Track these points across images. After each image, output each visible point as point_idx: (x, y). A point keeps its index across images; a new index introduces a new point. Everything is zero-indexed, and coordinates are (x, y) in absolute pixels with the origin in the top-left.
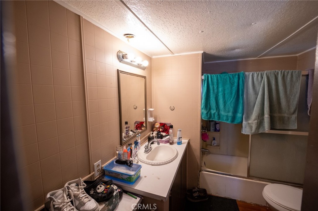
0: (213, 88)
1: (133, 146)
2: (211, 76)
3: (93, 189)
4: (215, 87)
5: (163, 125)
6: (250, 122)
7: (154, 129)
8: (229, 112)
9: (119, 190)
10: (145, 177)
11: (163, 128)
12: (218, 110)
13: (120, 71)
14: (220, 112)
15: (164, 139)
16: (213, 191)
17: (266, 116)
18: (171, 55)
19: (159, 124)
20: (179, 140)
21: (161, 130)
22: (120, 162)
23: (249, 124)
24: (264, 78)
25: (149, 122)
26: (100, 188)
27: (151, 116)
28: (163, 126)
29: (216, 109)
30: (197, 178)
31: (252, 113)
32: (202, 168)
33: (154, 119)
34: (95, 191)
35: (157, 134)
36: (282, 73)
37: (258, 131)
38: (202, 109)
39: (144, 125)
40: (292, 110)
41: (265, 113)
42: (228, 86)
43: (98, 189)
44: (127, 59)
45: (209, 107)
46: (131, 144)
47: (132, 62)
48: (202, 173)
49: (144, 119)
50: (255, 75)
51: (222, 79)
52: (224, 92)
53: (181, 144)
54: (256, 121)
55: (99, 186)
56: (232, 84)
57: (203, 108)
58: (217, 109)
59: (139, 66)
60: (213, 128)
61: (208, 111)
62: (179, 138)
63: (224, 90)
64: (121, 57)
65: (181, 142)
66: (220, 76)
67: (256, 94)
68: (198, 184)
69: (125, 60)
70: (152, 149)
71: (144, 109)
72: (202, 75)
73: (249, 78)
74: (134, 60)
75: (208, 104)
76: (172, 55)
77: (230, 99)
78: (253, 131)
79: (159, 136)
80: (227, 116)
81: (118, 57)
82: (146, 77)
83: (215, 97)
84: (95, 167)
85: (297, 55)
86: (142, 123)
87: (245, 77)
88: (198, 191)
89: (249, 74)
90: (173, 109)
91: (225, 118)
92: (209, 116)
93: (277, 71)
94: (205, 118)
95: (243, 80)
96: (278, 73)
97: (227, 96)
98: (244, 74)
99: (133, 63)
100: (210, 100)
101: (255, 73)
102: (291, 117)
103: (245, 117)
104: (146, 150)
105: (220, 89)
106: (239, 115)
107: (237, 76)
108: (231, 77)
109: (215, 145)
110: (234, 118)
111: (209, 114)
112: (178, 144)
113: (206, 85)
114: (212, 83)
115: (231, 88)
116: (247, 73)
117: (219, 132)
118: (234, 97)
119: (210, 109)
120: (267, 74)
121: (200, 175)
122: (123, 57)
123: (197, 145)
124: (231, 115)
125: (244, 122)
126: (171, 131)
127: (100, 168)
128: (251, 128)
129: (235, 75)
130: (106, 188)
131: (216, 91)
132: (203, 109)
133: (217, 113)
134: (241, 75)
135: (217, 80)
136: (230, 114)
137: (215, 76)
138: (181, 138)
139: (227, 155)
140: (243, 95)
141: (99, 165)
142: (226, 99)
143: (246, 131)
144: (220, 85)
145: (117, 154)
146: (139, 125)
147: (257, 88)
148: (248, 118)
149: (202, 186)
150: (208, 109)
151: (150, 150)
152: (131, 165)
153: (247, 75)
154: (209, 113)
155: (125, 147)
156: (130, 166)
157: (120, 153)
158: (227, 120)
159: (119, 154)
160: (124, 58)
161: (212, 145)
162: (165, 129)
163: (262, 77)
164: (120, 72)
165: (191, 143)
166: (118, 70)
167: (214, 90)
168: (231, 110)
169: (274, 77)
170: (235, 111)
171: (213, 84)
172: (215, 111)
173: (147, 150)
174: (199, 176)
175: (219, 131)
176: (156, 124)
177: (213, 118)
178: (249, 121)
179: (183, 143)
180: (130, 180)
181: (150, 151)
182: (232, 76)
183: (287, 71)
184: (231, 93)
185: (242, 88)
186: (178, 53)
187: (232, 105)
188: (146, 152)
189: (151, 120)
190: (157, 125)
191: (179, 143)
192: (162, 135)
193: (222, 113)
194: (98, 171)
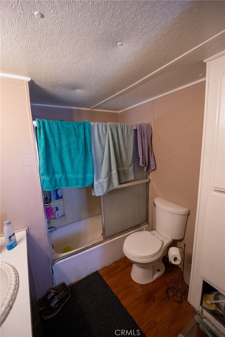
0: (54, 141)
2: (48, 122)
4: (57, 140)
6: (100, 181)
8: (78, 173)
12: (64, 173)
14: (68, 175)
17: (114, 172)
20: (10, 240)
23: (100, 183)
24: (108, 132)
29: (61, 172)
31: (101, 170)
36: (121, 126)
37: (109, 189)
38: (41, 175)
41: (112, 169)
42: (73, 139)
45: (52, 172)
48: (56, 266)
50: (100, 126)
51: (65, 129)
52: (69, 147)
54: (106, 179)
56: (78, 136)
57: (43, 173)
58: (63, 172)
60: (54, 195)
61: (51, 176)
62: (10, 237)
63: (69, 145)
65: (15, 242)
66: (61, 123)
67: (103, 149)
68: (53, 283)
72: (34, 119)
73: (94, 129)
75: (50, 166)
77: (78, 156)
78: (105, 191)
80: (77, 179)
83: (58, 154)
85: (119, 112)
87: (91, 128)
88: (56, 293)
89: (94, 124)
91: (74, 182)
92: (54, 184)
93: (117, 123)
94: (48, 189)
95: (89, 131)
96: (118, 126)
97: (73, 152)
98: (89, 124)
100: (51, 160)
101: (100, 124)
103: (96, 177)
105: (64, 143)
106: (89, 175)
107: (82, 126)
108: (76, 127)
109: (60, 216)
110: (84, 179)
111: (53, 181)
112: (9, 250)
113: (42, 137)
114: (52, 134)
115: (78, 141)
116: (92, 123)
118: (82, 153)
119: (54, 173)
120: (110, 126)
121: (54, 270)
124: (81, 177)
125: (95, 183)
128: (102, 186)
129: (80, 124)
131: (58, 145)
132: (42, 175)
133: (63, 178)
134: (87, 125)
135: (59, 130)
136: (80, 176)
137: (54, 123)
138: (14, 234)
140: (91, 150)
142: (73, 156)
143: (98, 191)
144: (63, 138)
147: (103, 142)
148: (98, 177)
149: (57, 282)
150: (52, 174)
153: (93, 126)
154: (53, 178)
158: (77, 184)
161: (56, 217)
163: (106, 130)
167: (55, 144)
168: (81, 170)
169: (116, 130)
170: (85, 172)
171: (53, 136)
172: (61, 175)
174: (53, 272)
175: (61, 198)
177: (59, 186)
178: (100, 180)
182: (77, 125)
183: (124, 124)
184: (78, 149)
185: (90, 142)
187: (81, 164)
191: (12, 245)
193: (70, 176)
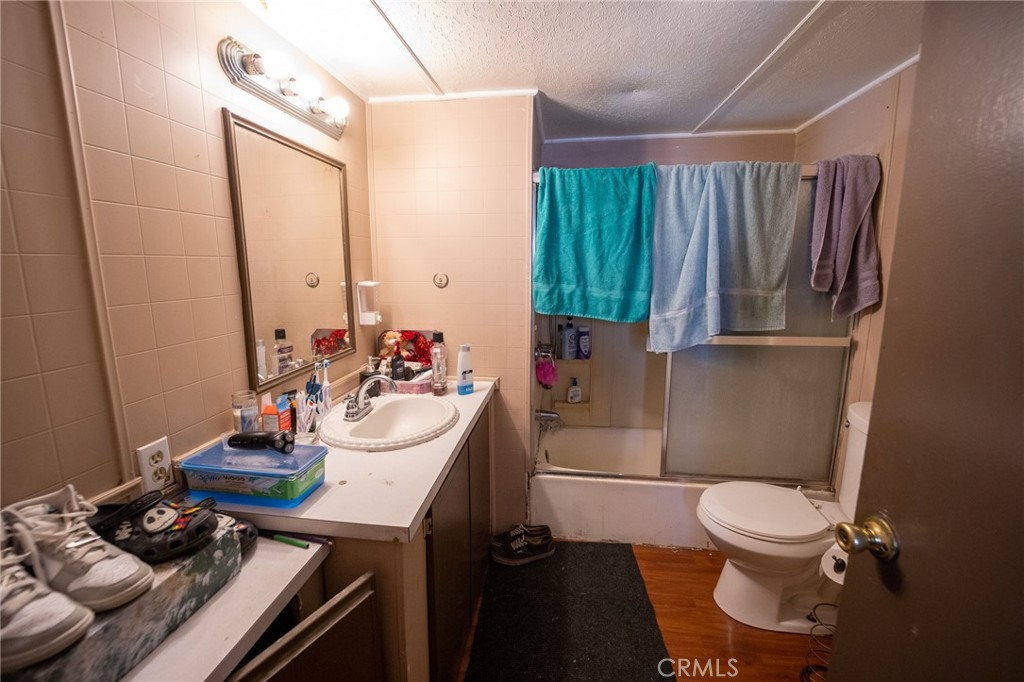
0: (569, 212)
1: (301, 395)
2: (561, 172)
3: (127, 523)
4: (575, 211)
5: (412, 337)
6: (669, 314)
7: (383, 352)
8: (612, 288)
9: (242, 527)
10: (343, 483)
11: (411, 346)
12: (582, 283)
13: (234, 116)
14: (589, 289)
15: (416, 380)
16: (568, 529)
17: (712, 294)
18: (432, 96)
19: (399, 335)
20: (464, 378)
21: (404, 353)
22: (246, 442)
23: (665, 320)
24: (708, 187)
25: (362, 327)
26: (156, 516)
27: (371, 308)
28: (412, 341)
29: (575, 280)
30: (524, 498)
31: (674, 289)
32: (537, 466)
33: (379, 318)
34: (137, 529)
35: (392, 366)
36: (755, 169)
37: (689, 342)
38: (534, 280)
39: (347, 340)
40: (775, 277)
41: (707, 288)
42: (610, 207)
43: (151, 520)
44: (261, 73)
45: (555, 276)
46: (295, 392)
47: (283, 93)
48: (538, 480)
49: (345, 317)
50: (686, 174)
51: (595, 185)
52: (599, 225)
53: (472, 392)
54: (684, 312)
55: (152, 513)
56: (622, 201)
57: (538, 276)
58: (578, 281)
59: (313, 118)
60: (570, 347)
61: (552, 285)
62: (465, 372)
63: (599, 220)
64: (239, 67)
65: (471, 386)
66: (588, 173)
67: (687, 232)
68: (527, 514)
69: (254, 78)
70: (372, 409)
71: (344, 284)
72: (535, 169)
73: (668, 182)
74: (293, 87)
75: (554, 264)
76: (436, 94)
77: (617, 248)
78: (677, 341)
79: (400, 370)
80: (608, 301)
81: (225, 62)
82: (344, 165)
83: (573, 240)
84: (145, 461)
85: (795, 130)
86: (338, 335)
87: (657, 177)
88: (526, 533)
89: (669, 171)
90: (444, 281)
91: (601, 307)
92: (555, 302)
93: (741, 163)
94: (543, 310)
95: (651, 188)
96: (744, 169)
97: (607, 238)
98: (655, 170)
99: (288, 99)
100: (558, 252)
101: (686, 167)
102: (773, 298)
103: (656, 302)
104: (351, 411)
105: (589, 217)
106: (640, 296)
107: (635, 177)
108: (620, 179)
109: (577, 399)
110: (626, 305)
111: (555, 296)
112: (460, 394)
113: (546, 203)
114: (565, 198)
115: (620, 211)
116: (662, 168)
117: (587, 361)
118: (627, 241)
119: (559, 280)
120: (715, 170)
121: (532, 485)
122: (244, 65)
123: (520, 397)
124: (618, 297)
125: (653, 317)
126: (436, 350)
127: (166, 464)
128: (671, 330)
129: (632, 173)
130: (184, 516)
131: (575, 222)
132: (537, 279)
133: (578, 293)
134: (647, 173)
135: (580, 187)
136: (617, 294)
137: (572, 173)
138: (471, 371)
139: (611, 426)
140: (650, 234)
141: (160, 454)
142: (606, 247)
143: (660, 341)
144: (589, 206)
145: (235, 419)
146: (330, 343)
147: (690, 213)
148: (663, 304)
149: (536, 519)
150: (555, 280)
151: (365, 411)
152: (289, 447)
153: (664, 175)
154: (557, 291)
155: (267, 399)
156: (283, 450)
157: (245, 414)
158: (608, 312)
159: (243, 417)
160: (251, 69)
161: (570, 401)
162: (418, 349)
163: (703, 182)
164: (232, 120)
165: (503, 391)
166: (224, 112)
167: (569, 220)
168: (619, 280)
169: (733, 182)
170: (630, 286)
171: (567, 201)
172: (573, 287)
173: (356, 410)
174: (529, 489)
175: (587, 357)
176: (389, 334)
177: (567, 309)
178: (667, 314)
179: (477, 391)
180: (284, 495)
181: (366, 414)
182: (624, 175)
183: (767, 164)
184: (619, 230)
185: (649, 213)
186: (455, 90)
187: (622, 266)
188: (349, 419)
189: (368, 318)
190: (392, 339)
191: (466, 390)
192: (408, 368)
193: (595, 291)
194: (156, 473)
